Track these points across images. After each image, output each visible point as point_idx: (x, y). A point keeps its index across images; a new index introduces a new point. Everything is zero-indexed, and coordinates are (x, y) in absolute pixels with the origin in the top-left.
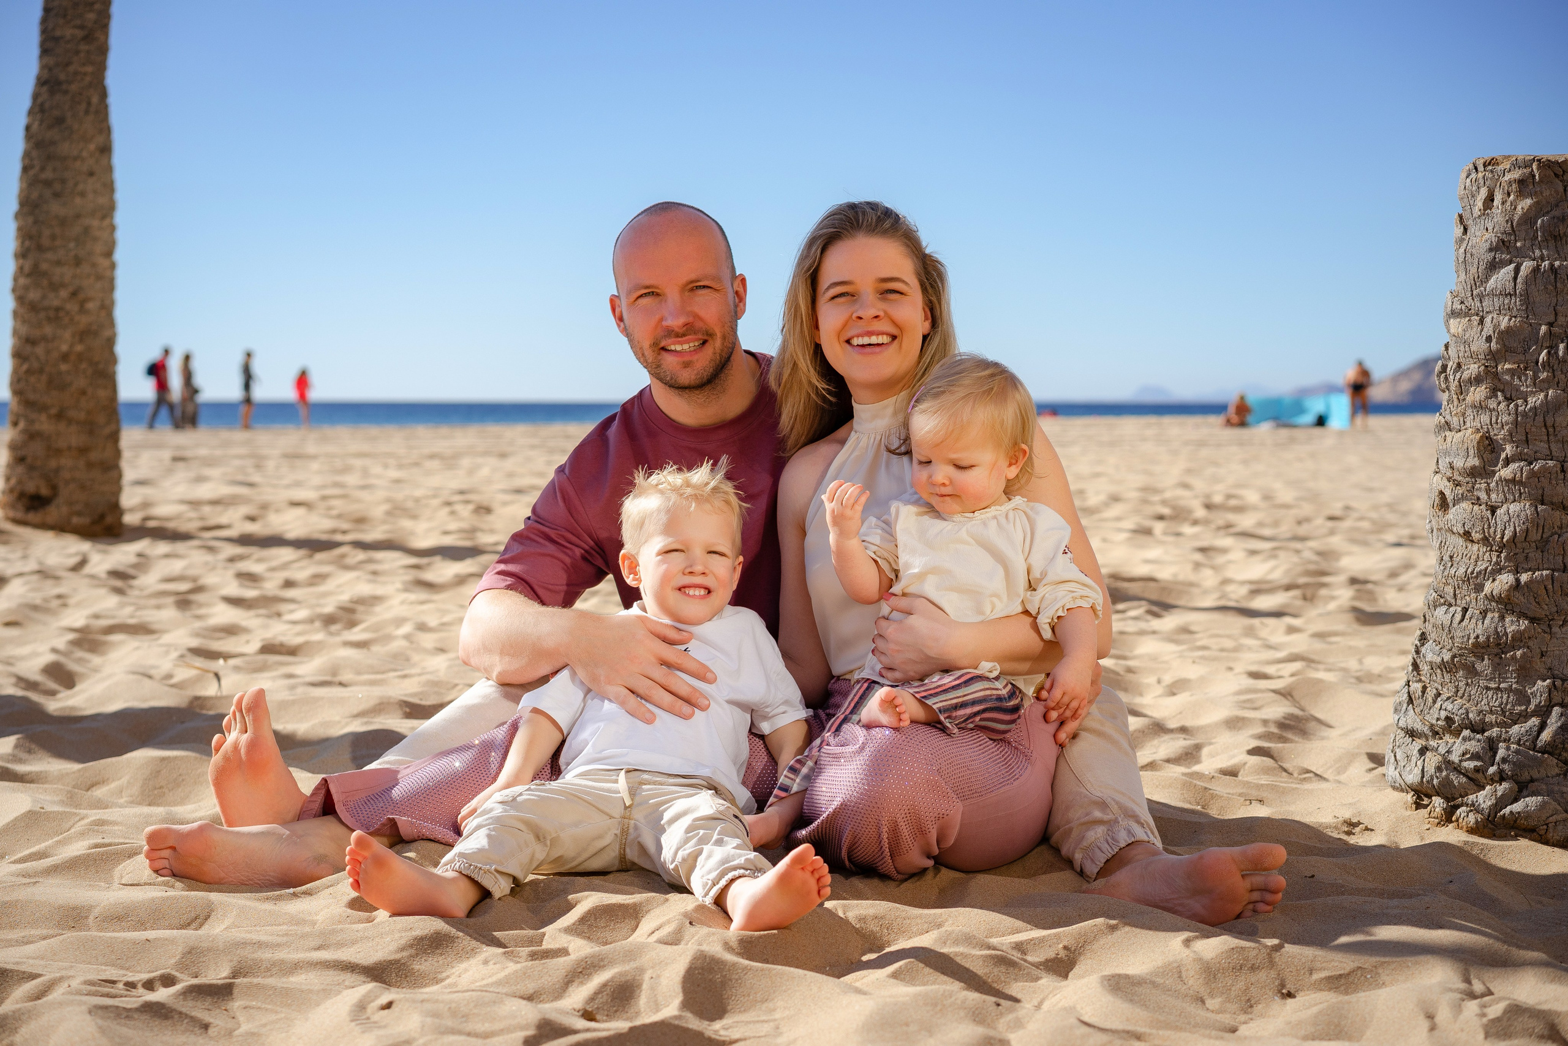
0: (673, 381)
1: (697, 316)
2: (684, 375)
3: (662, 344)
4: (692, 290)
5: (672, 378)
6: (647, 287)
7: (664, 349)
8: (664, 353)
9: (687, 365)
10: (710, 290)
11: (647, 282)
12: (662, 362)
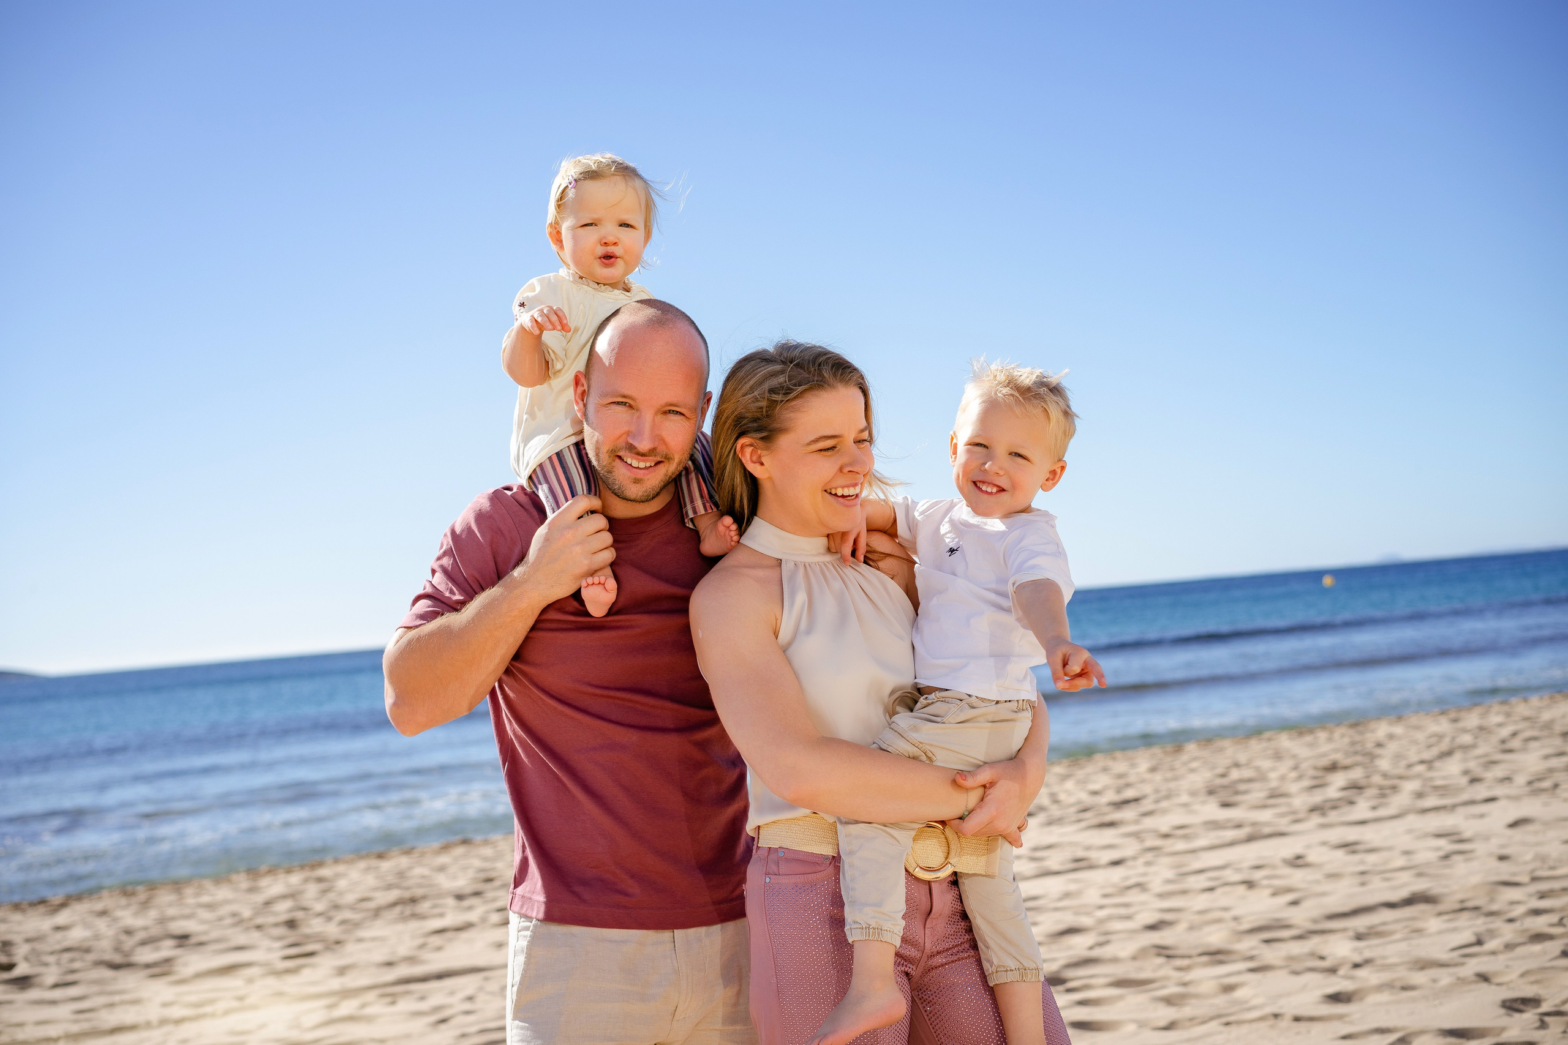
0: (620, 491)
1: (663, 441)
2: (632, 489)
3: (620, 454)
4: (665, 413)
5: (619, 488)
6: (624, 396)
7: (620, 457)
8: (618, 461)
9: (637, 481)
10: (682, 417)
11: (626, 392)
12: (615, 469)
